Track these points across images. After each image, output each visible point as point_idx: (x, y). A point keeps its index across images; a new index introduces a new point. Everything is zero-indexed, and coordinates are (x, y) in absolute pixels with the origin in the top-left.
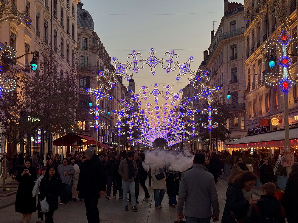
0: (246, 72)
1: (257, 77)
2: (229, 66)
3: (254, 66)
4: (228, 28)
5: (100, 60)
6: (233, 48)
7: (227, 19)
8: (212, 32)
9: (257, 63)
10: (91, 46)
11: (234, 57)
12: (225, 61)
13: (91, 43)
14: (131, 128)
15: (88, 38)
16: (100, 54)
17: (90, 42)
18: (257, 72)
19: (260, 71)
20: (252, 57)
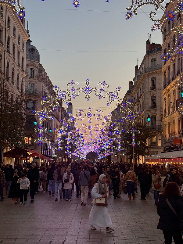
0: (164, 99)
1: (172, 104)
2: (149, 95)
3: (169, 95)
4: (149, 64)
5: (44, 86)
6: (153, 80)
7: (148, 56)
8: (137, 67)
9: (172, 93)
10: (37, 75)
11: (153, 87)
12: (146, 90)
13: (38, 73)
14: (68, 143)
15: (35, 68)
16: (44, 82)
17: (36, 72)
18: (172, 100)
19: (175, 99)
20: (168, 88)
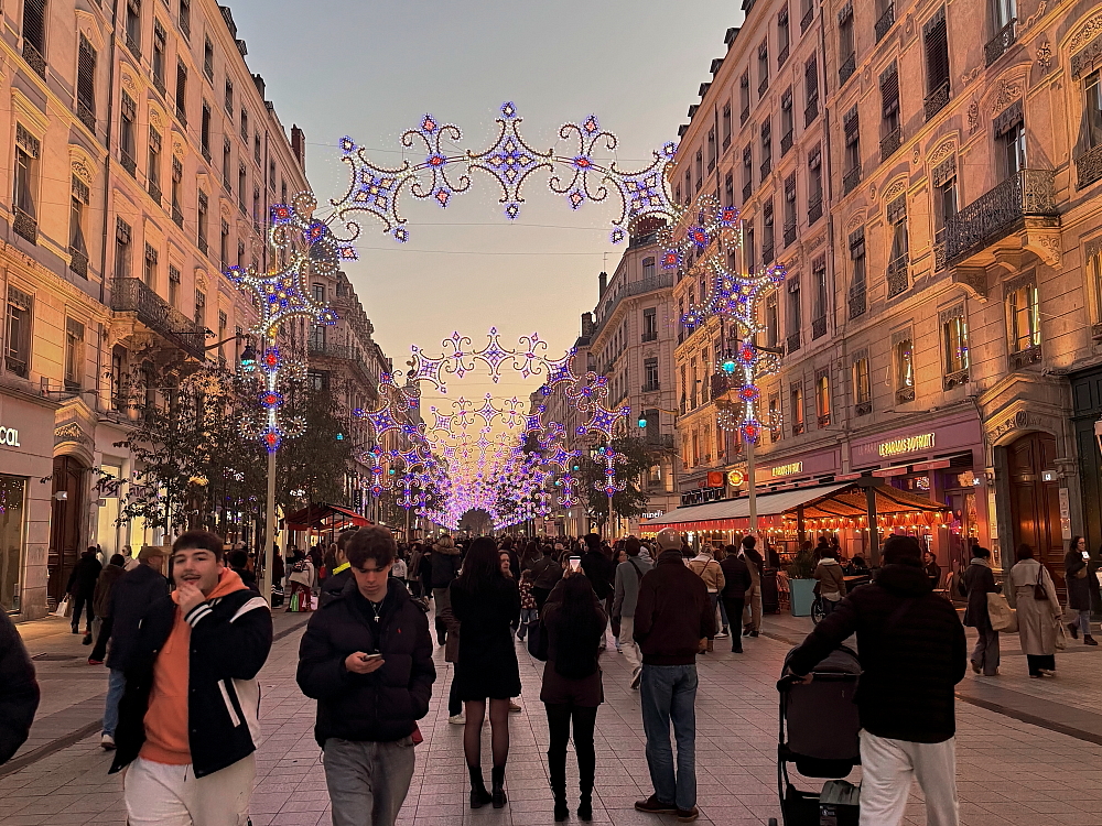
0: (678, 371)
1: (700, 386)
2: (640, 355)
3: (694, 360)
4: (637, 273)
5: (352, 332)
6: (650, 316)
7: (636, 252)
8: (603, 276)
9: (700, 354)
10: (332, 302)
11: (650, 335)
12: (632, 342)
16: (352, 320)
18: (701, 377)
19: (707, 373)
20: (689, 341)
